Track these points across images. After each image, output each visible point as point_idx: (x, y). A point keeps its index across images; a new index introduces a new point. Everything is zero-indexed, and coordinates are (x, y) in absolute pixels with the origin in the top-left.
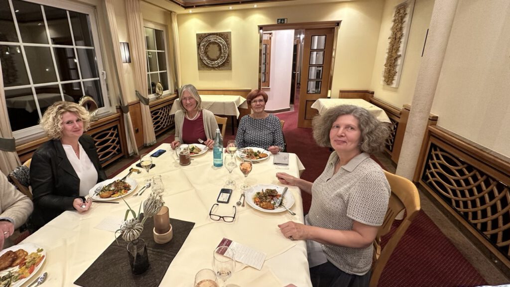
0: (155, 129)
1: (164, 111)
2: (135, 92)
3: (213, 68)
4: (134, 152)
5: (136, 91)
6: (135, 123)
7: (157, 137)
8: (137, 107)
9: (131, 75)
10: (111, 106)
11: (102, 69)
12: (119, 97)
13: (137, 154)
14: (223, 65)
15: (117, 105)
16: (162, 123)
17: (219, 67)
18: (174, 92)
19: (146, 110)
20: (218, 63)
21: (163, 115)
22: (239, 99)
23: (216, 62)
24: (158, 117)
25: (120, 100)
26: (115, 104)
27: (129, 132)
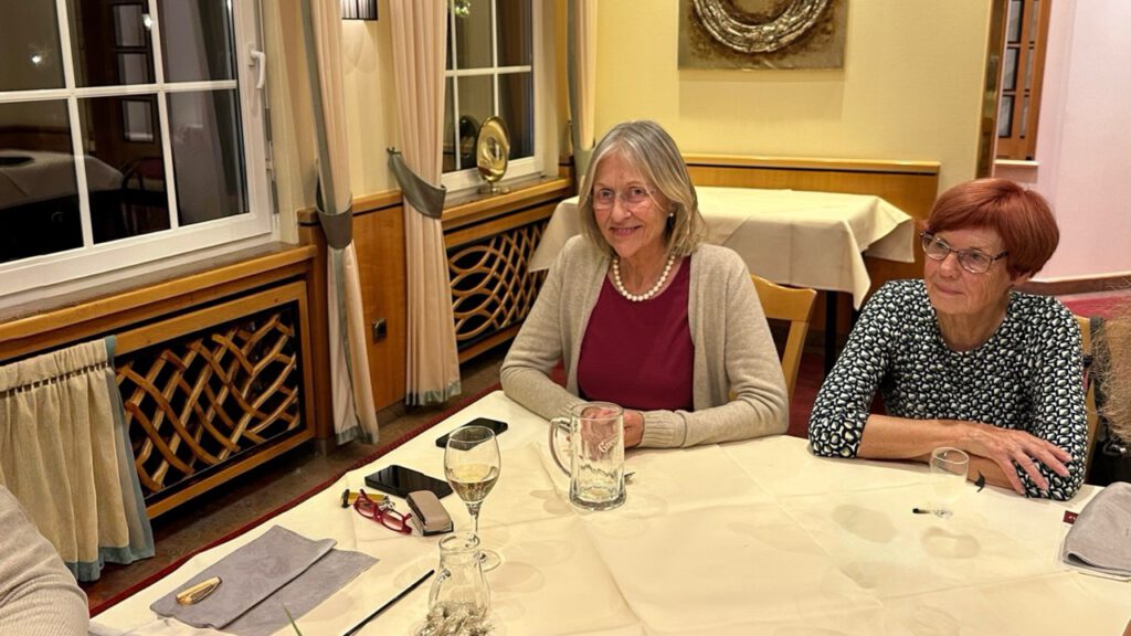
0: (460, 332)
1: (506, 253)
2: (385, 157)
3: (753, 58)
4: (359, 428)
5: (391, 152)
6: (373, 299)
7: (467, 369)
8: (391, 224)
9: (375, 77)
10: (276, 210)
11: (253, 41)
12: (313, 172)
13: (369, 438)
14: (803, 42)
15: (303, 208)
16: (492, 307)
17: (782, 52)
18: (555, 169)
19: (427, 241)
20: (779, 35)
21: (500, 270)
22: (872, 212)
23: (766, 28)
24: (479, 277)
25: (320, 187)
26: (295, 203)
27: (344, 336)
